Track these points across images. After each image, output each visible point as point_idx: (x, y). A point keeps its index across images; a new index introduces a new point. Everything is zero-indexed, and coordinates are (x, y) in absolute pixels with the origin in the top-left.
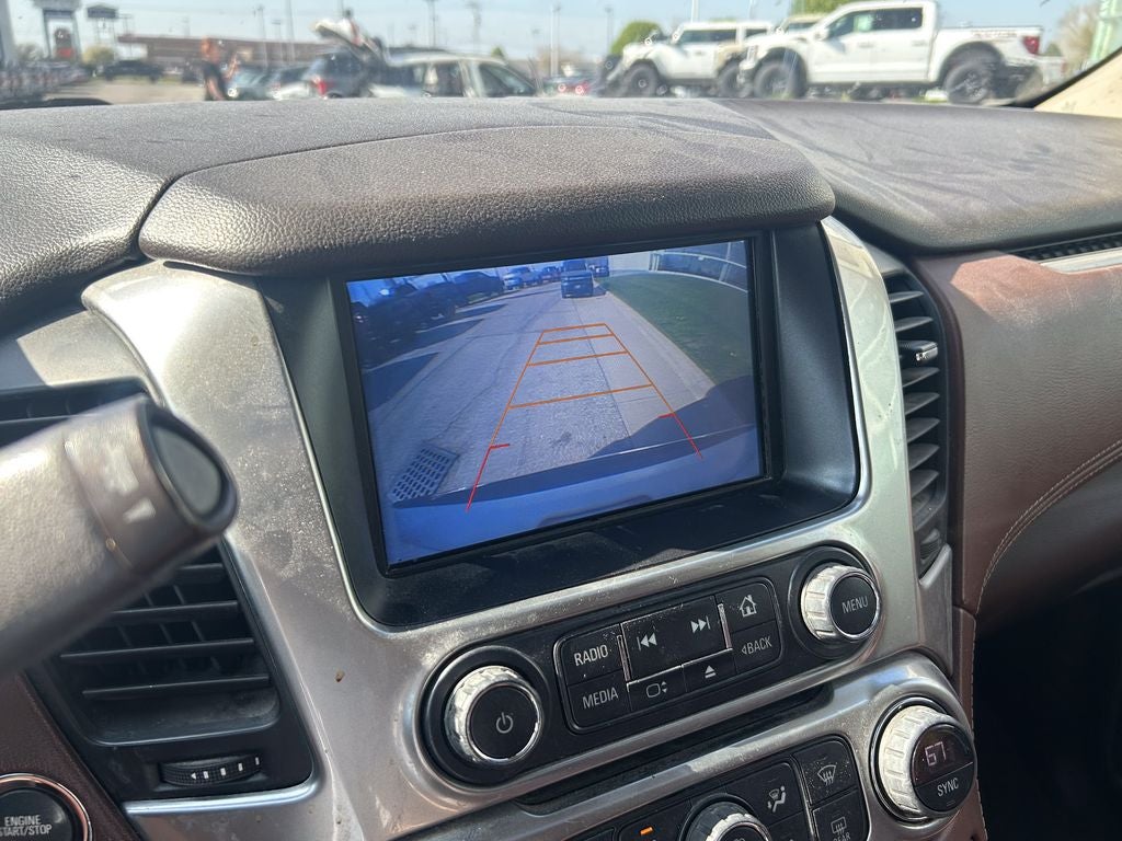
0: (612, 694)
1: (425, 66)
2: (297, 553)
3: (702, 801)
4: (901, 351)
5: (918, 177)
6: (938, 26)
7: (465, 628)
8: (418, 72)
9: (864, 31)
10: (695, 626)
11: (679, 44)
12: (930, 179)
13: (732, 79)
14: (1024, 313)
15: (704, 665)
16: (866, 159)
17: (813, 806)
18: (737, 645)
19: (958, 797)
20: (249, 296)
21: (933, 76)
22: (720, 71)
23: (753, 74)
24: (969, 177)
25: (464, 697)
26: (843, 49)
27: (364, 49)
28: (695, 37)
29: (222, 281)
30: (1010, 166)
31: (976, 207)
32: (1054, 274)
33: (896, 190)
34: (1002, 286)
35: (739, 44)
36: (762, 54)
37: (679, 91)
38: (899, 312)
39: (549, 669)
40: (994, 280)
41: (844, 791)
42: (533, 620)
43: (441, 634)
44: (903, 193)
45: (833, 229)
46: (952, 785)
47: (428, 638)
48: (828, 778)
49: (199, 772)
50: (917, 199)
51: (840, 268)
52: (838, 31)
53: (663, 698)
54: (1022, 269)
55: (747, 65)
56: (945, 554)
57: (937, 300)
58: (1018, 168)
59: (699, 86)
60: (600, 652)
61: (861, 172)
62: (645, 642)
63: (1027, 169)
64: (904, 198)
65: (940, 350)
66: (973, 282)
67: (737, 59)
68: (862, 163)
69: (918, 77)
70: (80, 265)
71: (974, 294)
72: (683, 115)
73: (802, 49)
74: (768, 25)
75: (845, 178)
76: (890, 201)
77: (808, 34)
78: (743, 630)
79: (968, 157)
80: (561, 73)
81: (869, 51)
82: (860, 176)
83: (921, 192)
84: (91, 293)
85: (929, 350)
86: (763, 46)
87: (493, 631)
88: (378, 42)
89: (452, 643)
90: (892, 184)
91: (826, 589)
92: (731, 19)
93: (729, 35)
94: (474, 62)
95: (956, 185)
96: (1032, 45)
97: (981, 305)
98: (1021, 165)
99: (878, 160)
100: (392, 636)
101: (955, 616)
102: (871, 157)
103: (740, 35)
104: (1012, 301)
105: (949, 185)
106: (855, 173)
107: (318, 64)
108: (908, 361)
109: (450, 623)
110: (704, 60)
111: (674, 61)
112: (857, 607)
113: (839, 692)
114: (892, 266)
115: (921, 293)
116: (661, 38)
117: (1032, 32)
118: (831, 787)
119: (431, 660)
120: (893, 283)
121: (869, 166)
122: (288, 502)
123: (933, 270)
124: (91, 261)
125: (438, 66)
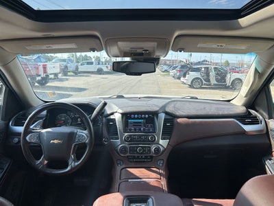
3: (138, 147)
18: (144, 139)
27: (189, 64)
53: (138, 141)
54: (186, 120)
56: (168, 140)
94: (213, 67)
100: (124, 133)
101: (168, 145)
125: (205, 68)
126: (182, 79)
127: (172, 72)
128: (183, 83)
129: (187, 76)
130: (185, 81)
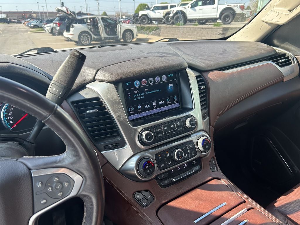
0: (161, 135)
1: (87, 18)
2: (122, 118)
3: (174, 148)
4: (199, 87)
5: (203, 58)
6: (219, 4)
7: (143, 127)
8: (85, 20)
9: (200, 6)
10: (172, 126)
11: (153, 10)
12: (205, 58)
13: (168, 19)
14: (219, 80)
15: (173, 131)
16: (194, 55)
17: (189, 150)
18: (177, 129)
19: (209, 148)
20: (112, 85)
21: (218, 17)
22: (164, 17)
23: (173, 17)
24: (211, 57)
25: (144, 134)
26: (195, 10)
27: (70, 15)
28: (157, 8)
29: (108, 83)
30: (219, 54)
31: (212, 63)
32: (224, 73)
33: (199, 61)
34: (216, 76)
35: (169, 10)
36: (175, 12)
37: (154, 22)
38: (198, 82)
39: (153, 132)
40: (215, 75)
41: (193, 148)
42: (151, 125)
43: (140, 127)
44: (200, 61)
45: (188, 70)
46: (208, 147)
47: (138, 128)
48: (191, 146)
49: (111, 146)
50: (202, 62)
51: (189, 76)
52: (194, 6)
53: (168, 135)
54: (219, 73)
55: (171, 15)
56: (208, 118)
57: (205, 79)
58: (220, 55)
59: (159, 20)
60: (160, 129)
61: (193, 58)
62: (165, 128)
63: (222, 55)
64: (200, 62)
65: (205, 87)
66: (211, 76)
67: (168, 13)
68: (193, 56)
69: (215, 17)
70: (86, 82)
71: (211, 78)
72: (164, 52)
73: (185, 11)
74: (176, 4)
75: (190, 60)
76: (197, 63)
77: (186, 7)
78: (178, 127)
79: (212, 53)
80: (122, 18)
81: (202, 10)
82: (193, 59)
83: (203, 61)
84: (87, 86)
85: (203, 87)
86: (175, 10)
87: (146, 127)
88: (74, 13)
89: (141, 128)
90: (198, 60)
91: (189, 121)
92: (166, 3)
93: (166, 8)
94: (100, 17)
95: (209, 59)
96: (242, 8)
97: (212, 79)
98: (221, 54)
99: (196, 55)
100: (134, 128)
101: (210, 127)
102: (195, 55)
103: (169, 7)
104: (217, 78)
105: (208, 59)
106: (192, 59)
107: (57, 18)
108: (200, 89)
109: (141, 126)
110: (160, 14)
111: (152, 14)
112: (193, 123)
113: (192, 136)
114: (197, 74)
115: (202, 78)
116: (149, 9)
117: (242, 4)
118: (192, 147)
119: (139, 130)
120: (197, 77)
121: (195, 57)
122: (120, 111)
123: (204, 74)
124: (88, 81)
125: (90, 19)
126: (65, 34)
127: (48, 27)
128: (69, 40)
129: (71, 29)
130: (70, 37)
